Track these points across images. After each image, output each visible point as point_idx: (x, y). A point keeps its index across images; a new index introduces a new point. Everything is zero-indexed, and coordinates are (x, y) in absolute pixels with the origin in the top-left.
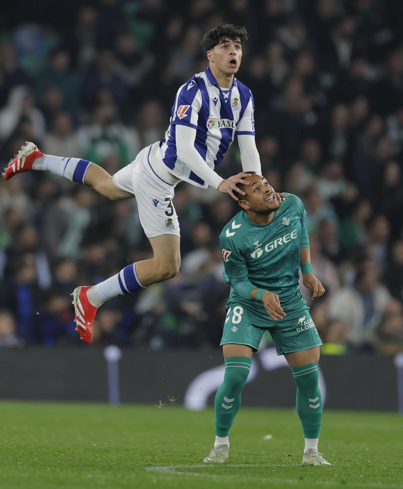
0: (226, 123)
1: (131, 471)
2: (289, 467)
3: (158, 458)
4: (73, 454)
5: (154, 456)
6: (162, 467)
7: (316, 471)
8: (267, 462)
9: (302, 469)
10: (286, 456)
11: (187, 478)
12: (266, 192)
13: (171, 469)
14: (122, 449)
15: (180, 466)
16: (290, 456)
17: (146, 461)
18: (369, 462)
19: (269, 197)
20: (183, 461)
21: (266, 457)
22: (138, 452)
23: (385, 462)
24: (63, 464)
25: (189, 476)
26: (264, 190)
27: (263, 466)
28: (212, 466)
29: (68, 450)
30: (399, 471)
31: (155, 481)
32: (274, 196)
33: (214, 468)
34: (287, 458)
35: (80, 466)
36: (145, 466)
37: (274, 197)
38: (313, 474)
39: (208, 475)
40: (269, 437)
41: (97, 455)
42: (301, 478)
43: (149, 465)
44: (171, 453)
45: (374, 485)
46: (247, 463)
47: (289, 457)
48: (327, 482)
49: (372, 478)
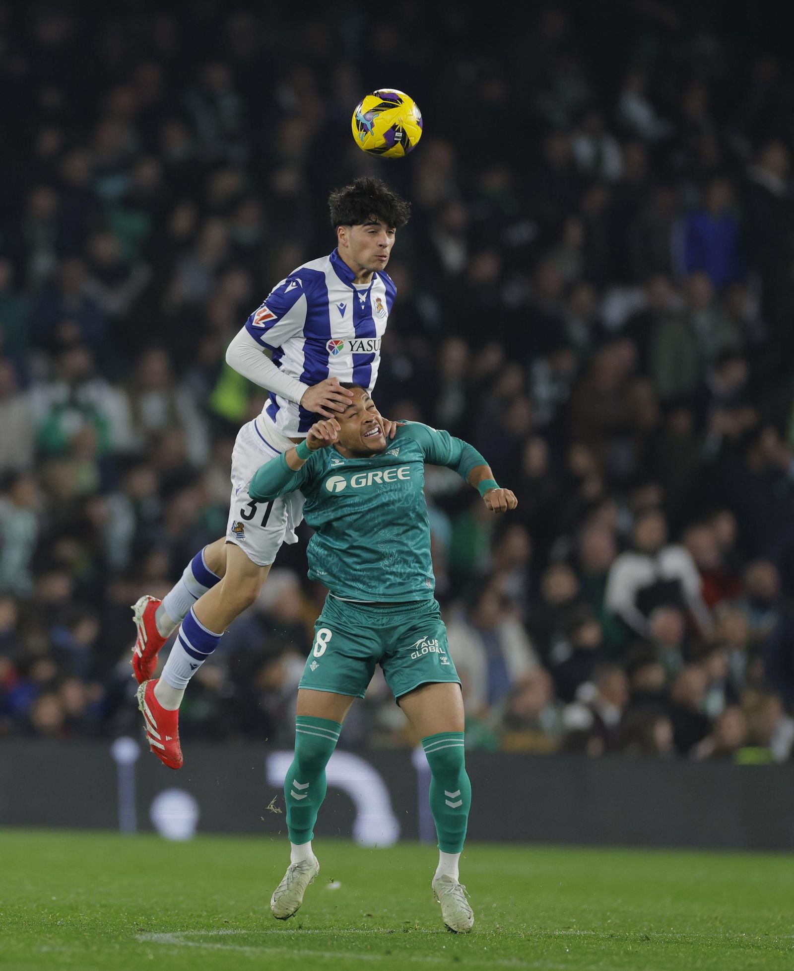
0: (366, 346)
1: (113, 941)
2: (368, 934)
3: (156, 919)
4: (19, 913)
5: (150, 916)
6: (162, 935)
7: (412, 940)
8: (332, 927)
9: (390, 937)
10: (362, 916)
11: (204, 952)
12: (367, 422)
13: (178, 937)
14: (98, 905)
15: (191, 932)
16: (369, 915)
17: (137, 925)
18: (498, 926)
19: (371, 430)
20: (196, 924)
21: (332, 917)
22: (124, 910)
23: (524, 926)
24: (3, 929)
25: (205, 949)
26: (363, 418)
27: (326, 933)
28: (243, 932)
29: (11, 906)
30: (546, 941)
31: (151, 957)
32: (379, 429)
33: (246, 936)
34: (365, 919)
35: (31, 932)
36: (135, 933)
37: (379, 431)
38: (408, 946)
39: (238, 948)
40: (336, 885)
41: (58, 914)
42: (388, 952)
43: (142, 930)
44: (176, 911)
45: (506, 963)
46: (300, 928)
47: (369, 918)
48: (429, 959)
49: (502, 952)
